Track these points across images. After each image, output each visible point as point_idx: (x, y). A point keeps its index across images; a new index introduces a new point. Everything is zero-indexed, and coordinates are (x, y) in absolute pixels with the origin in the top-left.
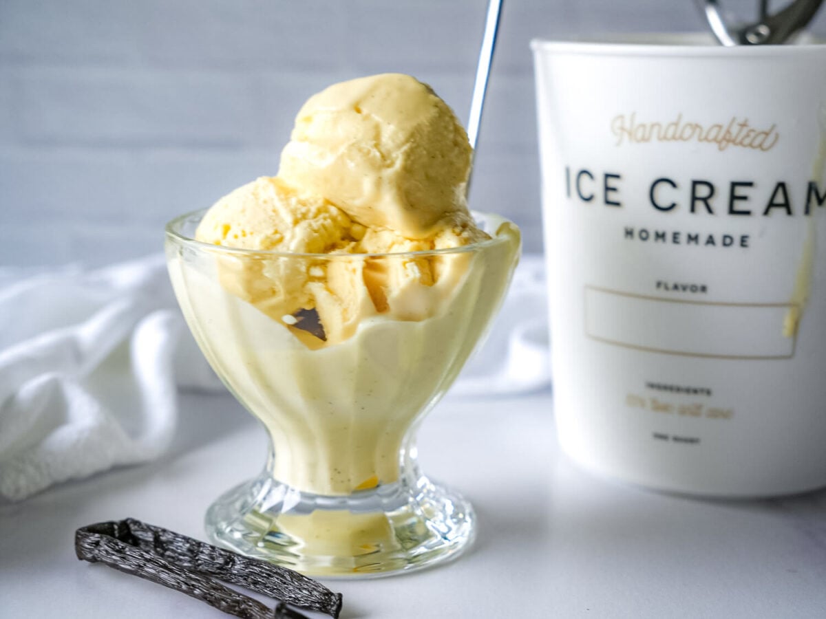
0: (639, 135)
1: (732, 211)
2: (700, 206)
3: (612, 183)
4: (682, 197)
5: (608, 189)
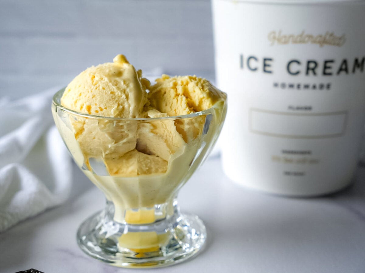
0: (283, 40)
1: (325, 73)
2: (311, 72)
3: (268, 62)
4: (302, 68)
5: (265, 65)
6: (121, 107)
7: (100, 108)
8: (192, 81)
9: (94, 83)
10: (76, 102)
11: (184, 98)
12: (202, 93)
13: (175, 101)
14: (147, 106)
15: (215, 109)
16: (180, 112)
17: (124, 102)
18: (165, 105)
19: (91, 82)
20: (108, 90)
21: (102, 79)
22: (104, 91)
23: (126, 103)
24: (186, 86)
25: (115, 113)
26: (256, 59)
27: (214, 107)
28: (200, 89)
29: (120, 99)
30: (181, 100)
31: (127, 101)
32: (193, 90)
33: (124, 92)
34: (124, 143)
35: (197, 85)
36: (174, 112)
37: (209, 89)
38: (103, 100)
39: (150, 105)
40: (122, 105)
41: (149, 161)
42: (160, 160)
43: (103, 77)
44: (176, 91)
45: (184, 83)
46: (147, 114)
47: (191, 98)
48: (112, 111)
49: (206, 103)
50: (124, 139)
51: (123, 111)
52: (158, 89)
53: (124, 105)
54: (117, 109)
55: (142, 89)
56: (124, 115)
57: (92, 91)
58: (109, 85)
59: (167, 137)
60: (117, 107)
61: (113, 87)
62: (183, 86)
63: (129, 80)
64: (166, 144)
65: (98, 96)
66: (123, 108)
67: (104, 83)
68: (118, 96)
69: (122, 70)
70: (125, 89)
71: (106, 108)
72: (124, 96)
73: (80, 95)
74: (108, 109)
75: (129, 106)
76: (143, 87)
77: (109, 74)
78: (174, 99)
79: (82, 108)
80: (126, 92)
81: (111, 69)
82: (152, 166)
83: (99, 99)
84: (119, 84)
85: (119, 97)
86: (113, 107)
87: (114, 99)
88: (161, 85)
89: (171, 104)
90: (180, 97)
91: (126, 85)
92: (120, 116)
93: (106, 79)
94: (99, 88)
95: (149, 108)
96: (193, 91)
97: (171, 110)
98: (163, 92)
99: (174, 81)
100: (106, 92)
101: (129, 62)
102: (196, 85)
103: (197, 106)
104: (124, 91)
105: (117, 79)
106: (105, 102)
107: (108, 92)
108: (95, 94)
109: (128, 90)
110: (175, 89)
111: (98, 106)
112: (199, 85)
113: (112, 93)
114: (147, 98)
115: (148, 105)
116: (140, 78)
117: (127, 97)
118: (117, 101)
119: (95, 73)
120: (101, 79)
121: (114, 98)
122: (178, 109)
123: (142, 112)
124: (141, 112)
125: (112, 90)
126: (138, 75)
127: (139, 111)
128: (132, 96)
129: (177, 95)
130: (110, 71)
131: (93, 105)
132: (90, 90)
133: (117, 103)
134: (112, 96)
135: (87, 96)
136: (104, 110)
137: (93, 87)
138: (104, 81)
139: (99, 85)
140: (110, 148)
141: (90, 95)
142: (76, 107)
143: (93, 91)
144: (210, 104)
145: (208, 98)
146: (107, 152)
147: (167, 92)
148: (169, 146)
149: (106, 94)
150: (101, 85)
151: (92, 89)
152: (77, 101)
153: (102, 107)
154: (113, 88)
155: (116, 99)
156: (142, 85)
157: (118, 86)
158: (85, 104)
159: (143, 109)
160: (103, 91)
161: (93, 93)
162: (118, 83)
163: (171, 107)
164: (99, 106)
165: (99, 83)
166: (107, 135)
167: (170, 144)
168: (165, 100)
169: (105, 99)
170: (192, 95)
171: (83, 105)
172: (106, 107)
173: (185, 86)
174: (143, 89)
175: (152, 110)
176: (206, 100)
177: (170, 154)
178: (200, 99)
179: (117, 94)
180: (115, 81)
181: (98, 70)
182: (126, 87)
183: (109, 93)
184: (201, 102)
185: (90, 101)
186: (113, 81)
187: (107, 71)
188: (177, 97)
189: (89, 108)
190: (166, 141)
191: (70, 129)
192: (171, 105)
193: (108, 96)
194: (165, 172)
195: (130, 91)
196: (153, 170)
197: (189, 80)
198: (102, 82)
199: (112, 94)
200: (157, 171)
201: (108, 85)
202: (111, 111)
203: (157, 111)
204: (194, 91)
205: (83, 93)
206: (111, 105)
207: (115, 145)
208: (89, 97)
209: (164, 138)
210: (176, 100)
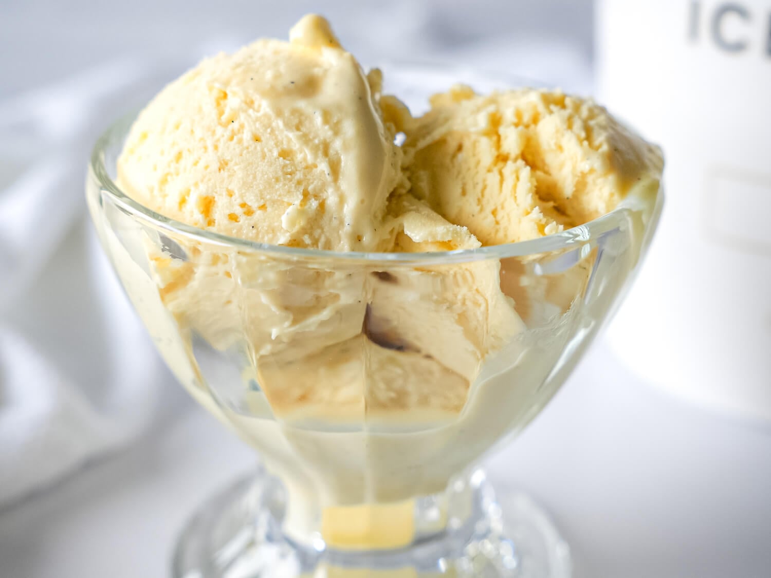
6: (314, 204)
7: (243, 205)
8: (551, 112)
9: (224, 118)
10: (164, 181)
11: (526, 171)
12: (586, 157)
13: (493, 178)
14: (400, 196)
15: (629, 211)
16: (509, 220)
17: (323, 187)
18: (459, 191)
19: (214, 114)
20: (272, 143)
21: (250, 104)
22: (259, 148)
23: (330, 190)
24: (532, 126)
25: (292, 223)
26: (742, 13)
27: (627, 207)
28: (581, 141)
29: (309, 177)
30: (514, 176)
31: (332, 184)
32: (556, 144)
33: (326, 153)
34: (322, 324)
35: (570, 127)
36: (491, 218)
37: (611, 140)
38: (255, 178)
39: (411, 191)
40: (316, 197)
41: (399, 371)
42: (435, 367)
43: (254, 98)
44: (498, 144)
45: (526, 118)
46: (402, 226)
47: (546, 168)
48: (284, 218)
49: (600, 189)
50: (324, 307)
51: (322, 217)
52: (437, 134)
53: (324, 195)
54: (301, 212)
55: (383, 139)
56: (323, 232)
57: (216, 148)
58: (274, 124)
59: (464, 303)
60: (301, 205)
61: (286, 133)
62: (521, 128)
63: (339, 108)
64: (461, 328)
65: (236, 164)
66: (322, 206)
67: (257, 119)
68: (304, 165)
69: (317, 71)
70: (328, 140)
71: (263, 207)
72: (323, 167)
73: (179, 156)
74: (269, 209)
75: (342, 200)
76: (388, 129)
77: (273, 88)
78: (489, 171)
79: (183, 202)
80: (331, 152)
81: (282, 68)
82: (411, 388)
83: (240, 174)
84: (307, 123)
85: (307, 167)
86: (289, 204)
87: (289, 176)
88: (447, 120)
89: (480, 187)
90: (509, 168)
91: (331, 128)
92: (311, 235)
93: (265, 106)
94: (239, 136)
95: (405, 203)
96: (553, 147)
97: (481, 210)
98: (452, 144)
99: (491, 109)
100: (266, 150)
101: (343, 43)
102: (565, 126)
103: (568, 198)
104: (325, 149)
105: (302, 104)
106: (261, 187)
107: (270, 151)
108: (228, 158)
109: (337, 144)
110: (495, 138)
111: (237, 200)
112: (578, 124)
113: (285, 154)
114: (399, 169)
115: (404, 191)
116: (377, 97)
117: (335, 169)
118: (299, 183)
119: (227, 83)
120: (246, 103)
121: (290, 174)
122: (503, 208)
123: (384, 220)
124: (380, 218)
125: (285, 143)
126: (371, 87)
127: (375, 217)
128: (350, 164)
129: (502, 159)
130: (277, 76)
131: (221, 195)
132: (209, 143)
133: (301, 189)
134: (285, 166)
135: (202, 164)
136: (258, 213)
137: (219, 130)
138: (258, 111)
139: (242, 126)
140: (277, 337)
141: (211, 158)
142: (165, 196)
143: (221, 145)
144: (612, 195)
145: (605, 175)
146: (267, 349)
147: (467, 144)
148: (472, 335)
149: (264, 156)
150: (246, 124)
151: (218, 140)
152: (169, 178)
153: (249, 204)
154: (287, 136)
155: (299, 175)
156: (385, 121)
157: (304, 129)
158: (192, 188)
159: (387, 207)
160: (256, 148)
161: (219, 154)
162: (303, 118)
163: (479, 201)
164: (239, 201)
165: (242, 117)
166: (264, 299)
167: (476, 329)
168: (459, 173)
169: (259, 175)
170: (551, 160)
171: (188, 192)
172: (262, 202)
173: (527, 126)
174: (387, 139)
175: (417, 211)
176: (600, 181)
177: (478, 360)
178: (579, 174)
179: (299, 157)
180: (295, 112)
181: (239, 70)
182: (330, 133)
183: (275, 154)
184: (581, 184)
185: (209, 180)
186: (287, 113)
187: (269, 75)
188: (500, 164)
189: (207, 205)
190: (462, 318)
191: (146, 269)
192: (480, 195)
193: (271, 165)
194: (457, 408)
195: (345, 147)
196: (413, 399)
197: (541, 108)
198: (249, 116)
199: (284, 158)
200: (424, 401)
201: (270, 126)
202: (280, 216)
203: (435, 214)
204: (560, 148)
205: (189, 151)
206: (280, 195)
207: (292, 329)
208: (207, 167)
209: (455, 307)
210: (498, 177)
